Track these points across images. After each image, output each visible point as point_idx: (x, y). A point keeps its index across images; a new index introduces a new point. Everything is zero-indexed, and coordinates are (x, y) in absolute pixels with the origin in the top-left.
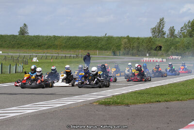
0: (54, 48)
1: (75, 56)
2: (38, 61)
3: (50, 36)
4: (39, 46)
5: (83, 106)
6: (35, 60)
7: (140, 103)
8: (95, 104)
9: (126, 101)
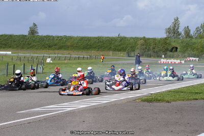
0: (65, 49)
1: (89, 57)
2: (51, 62)
3: (61, 37)
4: (49, 47)
5: (128, 102)
6: (49, 60)
7: (179, 100)
8: (137, 101)
9: (166, 99)
